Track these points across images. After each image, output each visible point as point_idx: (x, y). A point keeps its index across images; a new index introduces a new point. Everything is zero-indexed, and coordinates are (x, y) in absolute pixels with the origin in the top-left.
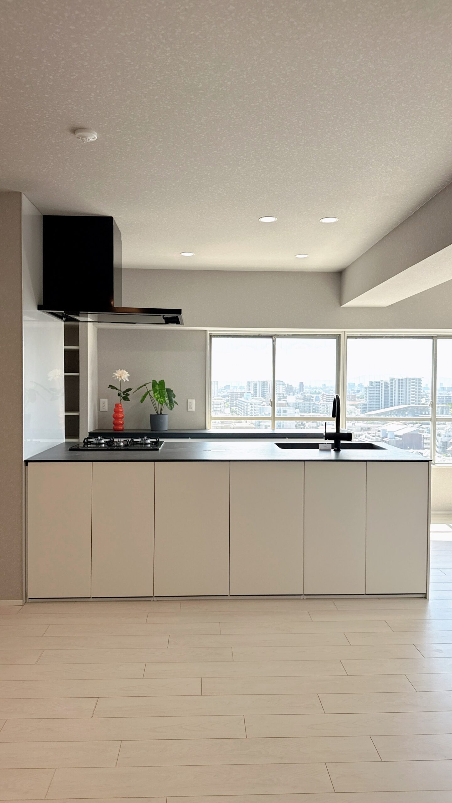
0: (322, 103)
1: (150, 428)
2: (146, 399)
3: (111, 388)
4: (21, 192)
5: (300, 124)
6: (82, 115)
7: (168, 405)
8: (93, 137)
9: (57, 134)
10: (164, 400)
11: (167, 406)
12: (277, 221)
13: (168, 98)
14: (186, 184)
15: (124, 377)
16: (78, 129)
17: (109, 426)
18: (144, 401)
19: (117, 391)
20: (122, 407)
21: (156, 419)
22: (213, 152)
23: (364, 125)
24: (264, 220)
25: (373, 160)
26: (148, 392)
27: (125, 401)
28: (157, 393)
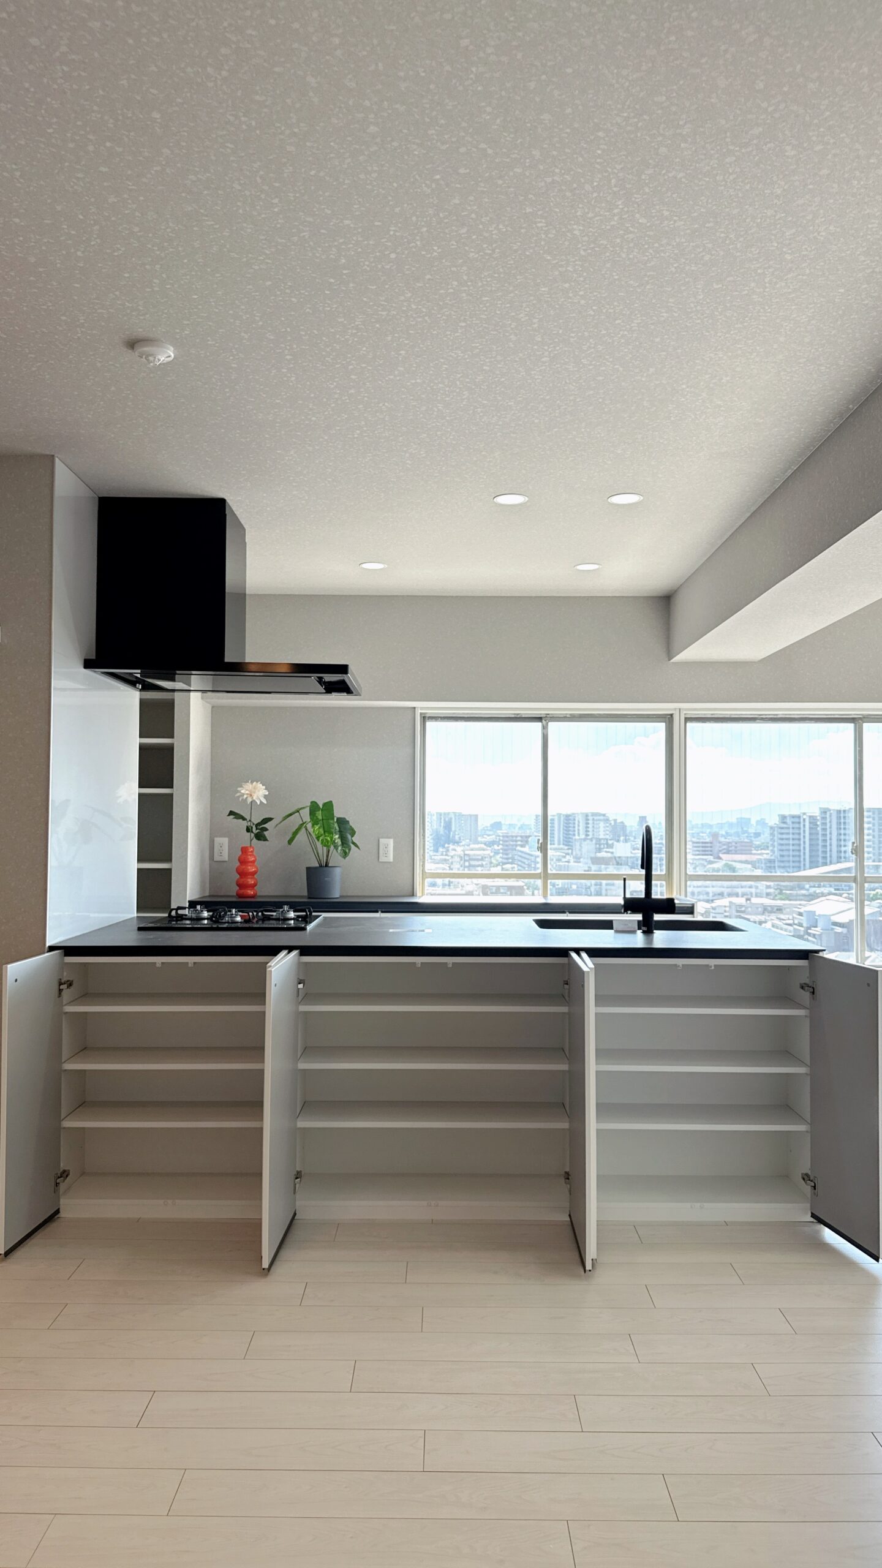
0: (567, 285)
1: (305, 893)
2: (297, 836)
3: (232, 817)
4: (53, 456)
5: (535, 324)
6: (142, 318)
7: (340, 848)
8: (166, 354)
9: (104, 351)
10: (331, 838)
11: (337, 852)
12: (528, 501)
13: (290, 284)
14: (349, 436)
15: (257, 796)
16: (138, 342)
17: (231, 890)
18: (293, 841)
19: (245, 821)
20: (254, 853)
21: (317, 875)
22: (387, 379)
23: (652, 324)
24: (503, 500)
25: (684, 386)
26: (304, 823)
27: (260, 842)
28: (319, 825)
